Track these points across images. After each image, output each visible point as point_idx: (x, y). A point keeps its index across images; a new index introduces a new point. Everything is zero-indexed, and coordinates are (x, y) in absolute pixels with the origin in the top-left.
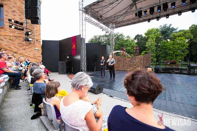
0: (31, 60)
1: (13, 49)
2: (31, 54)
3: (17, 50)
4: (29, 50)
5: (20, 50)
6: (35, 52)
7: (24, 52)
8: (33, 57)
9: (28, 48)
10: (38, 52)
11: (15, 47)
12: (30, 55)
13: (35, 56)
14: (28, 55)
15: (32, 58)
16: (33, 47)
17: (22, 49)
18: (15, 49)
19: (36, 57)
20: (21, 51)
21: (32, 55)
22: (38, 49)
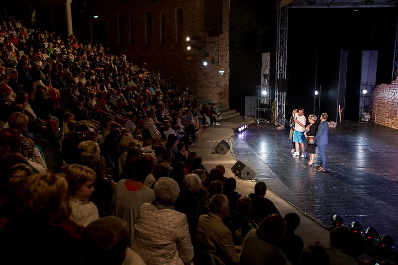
0: (213, 90)
2: (213, 81)
4: (211, 74)
6: (220, 77)
7: (205, 79)
8: (215, 86)
10: (224, 78)
13: (219, 84)
16: (217, 69)
19: (220, 85)
22: (223, 72)
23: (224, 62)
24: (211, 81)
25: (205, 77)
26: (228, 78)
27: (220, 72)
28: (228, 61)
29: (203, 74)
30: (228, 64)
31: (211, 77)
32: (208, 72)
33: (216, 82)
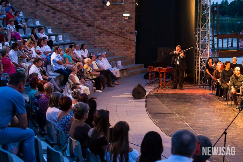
0: (115, 39)
1: (86, 17)
2: (114, 26)
3: (93, 20)
4: (113, 18)
5: (97, 20)
6: (124, 22)
7: (104, 24)
8: (118, 33)
10: (129, 23)
11: (90, 15)
12: (113, 28)
13: (123, 31)
14: (110, 30)
15: (117, 35)
16: (120, 11)
17: (100, 18)
18: (90, 17)
19: (123, 33)
20: (99, 22)
21: (116, 28)
22: (128, 15)
23: (130, 3)
24: (113, 26)
25: (105, 22)
26: (134, 23)
27: (124, 15)
28: (134, 1)
29: (102, 18)
31: (112, 22)
32: (109, 15)
33: (118, 29)
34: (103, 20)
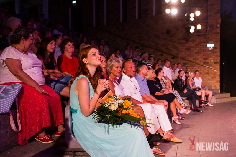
1: (171, 50)
2: (199, 57)
3: (177, 52)
4: (197, 49)
5: (182, 52)
6: (208, 53)
7: (188, 55)
9: (194, 45)
10: (213, 53)
13: (207, 61)
14: (194, 61)
15: (201, 65)
16: (204, 42)
17: (184, 49)
18: (175, 50)
21: (201, 59)
22: (213, 45)
23: (214, 33)
24: (197, 57)
26: (218, 53)
27: (208, 45)
28: (219, 31)
29: (186, 49)
30: (219, 35)
31: (196, 53)
32: (193, 47)
33: (203, 59)
34: (187, 51)
